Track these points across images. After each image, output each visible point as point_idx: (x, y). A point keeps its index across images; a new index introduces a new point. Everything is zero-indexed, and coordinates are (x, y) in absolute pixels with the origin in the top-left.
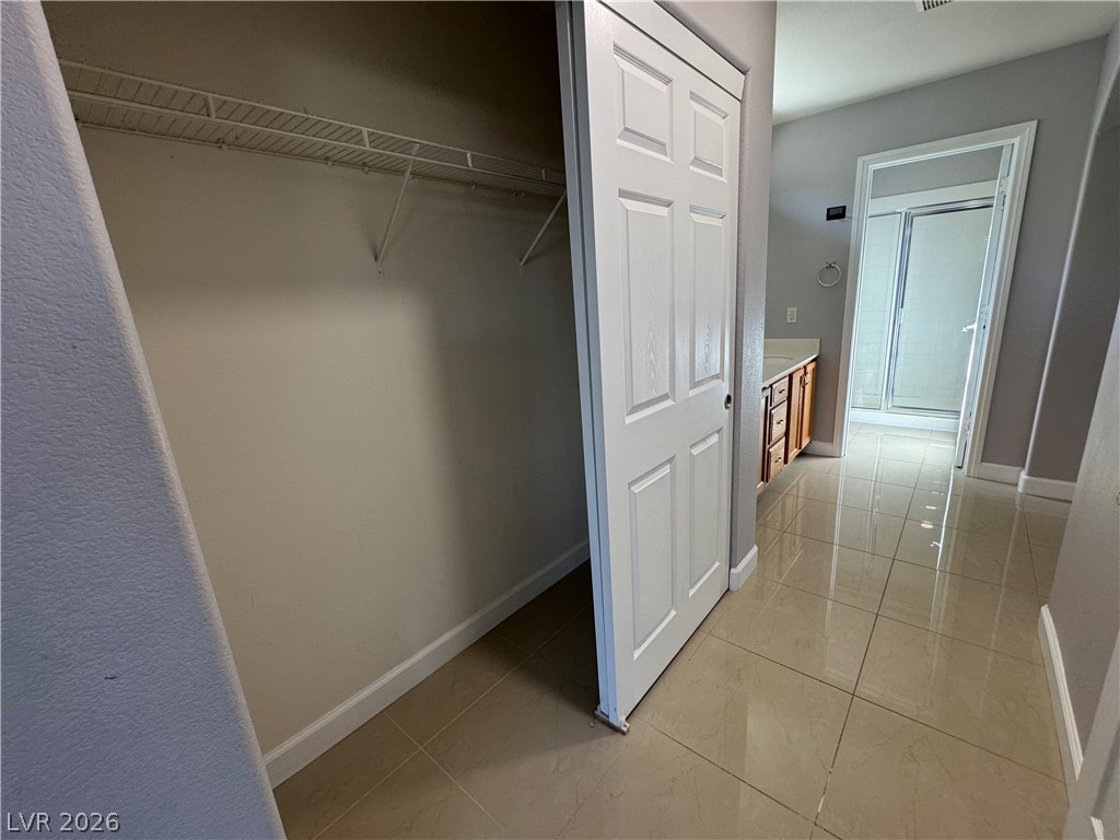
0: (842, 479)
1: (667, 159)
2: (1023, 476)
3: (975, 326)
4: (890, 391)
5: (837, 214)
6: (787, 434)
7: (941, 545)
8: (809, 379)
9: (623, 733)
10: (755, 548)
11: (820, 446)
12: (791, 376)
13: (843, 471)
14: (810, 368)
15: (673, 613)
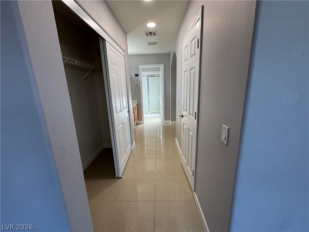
0: (144, 127)
1: (116, 67)
2: (170, 122)
3: (160, 97)
4: (149, 110)
5: (137, 75)
6: (134, 120)
7: (161, 137)
8: (136, 108)
9: (122, 178)
10: (135, 142)
11: (140, 122)
12: (134, 107)
13: (144, 126)
14: (136, 106)
15: (125, 154)
